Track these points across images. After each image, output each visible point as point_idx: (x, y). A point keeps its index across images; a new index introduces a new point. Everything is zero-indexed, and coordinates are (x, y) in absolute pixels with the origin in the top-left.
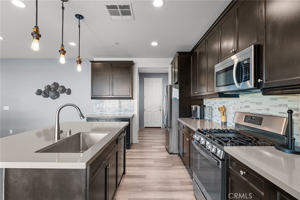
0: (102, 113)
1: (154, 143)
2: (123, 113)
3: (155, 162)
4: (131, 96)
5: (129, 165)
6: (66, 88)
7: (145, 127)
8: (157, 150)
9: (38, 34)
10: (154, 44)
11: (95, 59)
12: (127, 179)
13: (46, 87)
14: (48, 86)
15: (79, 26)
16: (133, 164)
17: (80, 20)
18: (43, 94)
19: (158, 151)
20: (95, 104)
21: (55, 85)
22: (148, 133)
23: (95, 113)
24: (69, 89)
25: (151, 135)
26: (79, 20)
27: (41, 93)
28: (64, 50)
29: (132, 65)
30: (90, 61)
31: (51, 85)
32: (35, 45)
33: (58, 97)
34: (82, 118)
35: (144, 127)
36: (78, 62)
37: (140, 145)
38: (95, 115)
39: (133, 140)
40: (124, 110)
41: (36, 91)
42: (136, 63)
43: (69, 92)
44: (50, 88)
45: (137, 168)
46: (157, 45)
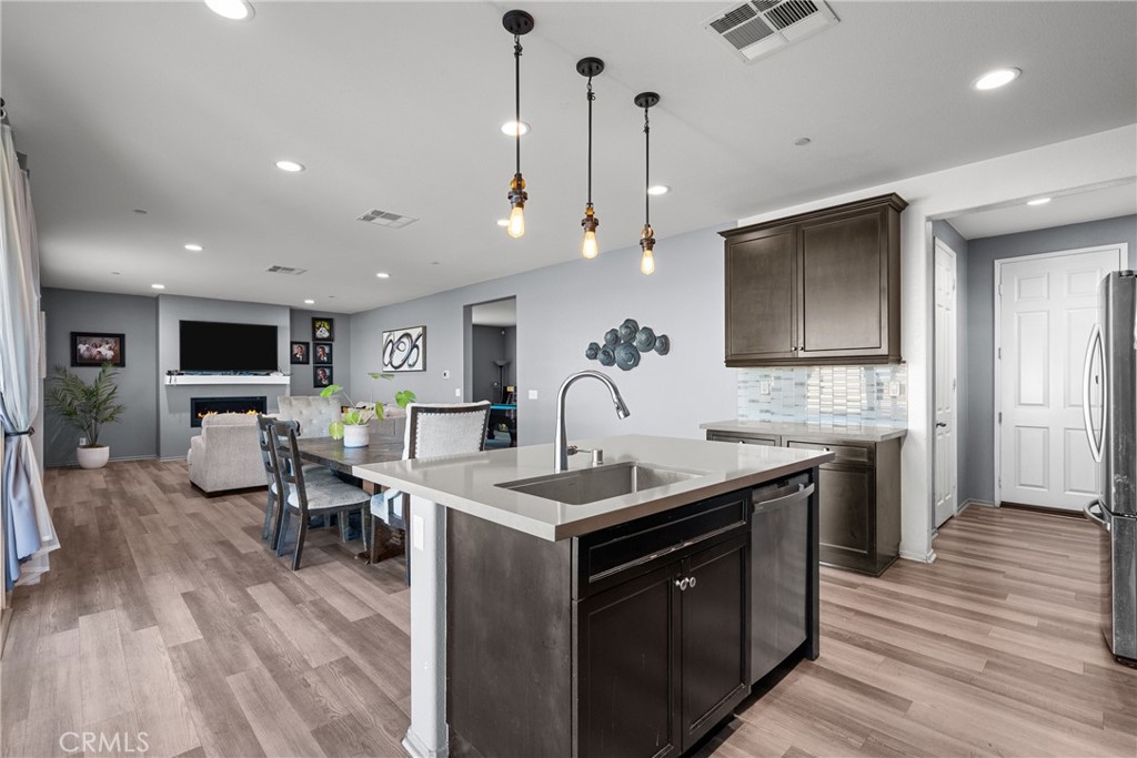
0: (767, 416)
1: (1032, 585)
2: (856, 424)
3: (989, 664)
4: (884, 350)
5: (841, 632)
6: (658, 333)
7: (1004, 505)
8: (1034, 622)
9: (521, 193)
10: (996, 79)
11: (743, 223)
12: (814, 680)
13: (609, 336)
14: (613, 330)
15: (647, 130)
16: (865, 637)
17: (649, 109)
18: (600, 355)
19: (1035, 624)
20: (742, 385)
21: (627, 327)
22: (1010, 530)
23: (743, 416)
24: (665, 337)
25: (1026, 545)
26: (646, 111)
27: (596, 354)
28: (595, 216)
29: (891, 213)
30: (722, 234)
31: (618, 328)
32: (515, 223)
33: (636, 364)
34: (621, 413)
35: (998, 503)
36: (645, 244)
37: (936, 574)
38: (742, 423)
39: (902, 543)
40: (859, 411)
41: (587, 347)
42: (915, 201)
43: (664, 346)
44: (617, 336)
45: (881, 658)
46: (1016, 80)
